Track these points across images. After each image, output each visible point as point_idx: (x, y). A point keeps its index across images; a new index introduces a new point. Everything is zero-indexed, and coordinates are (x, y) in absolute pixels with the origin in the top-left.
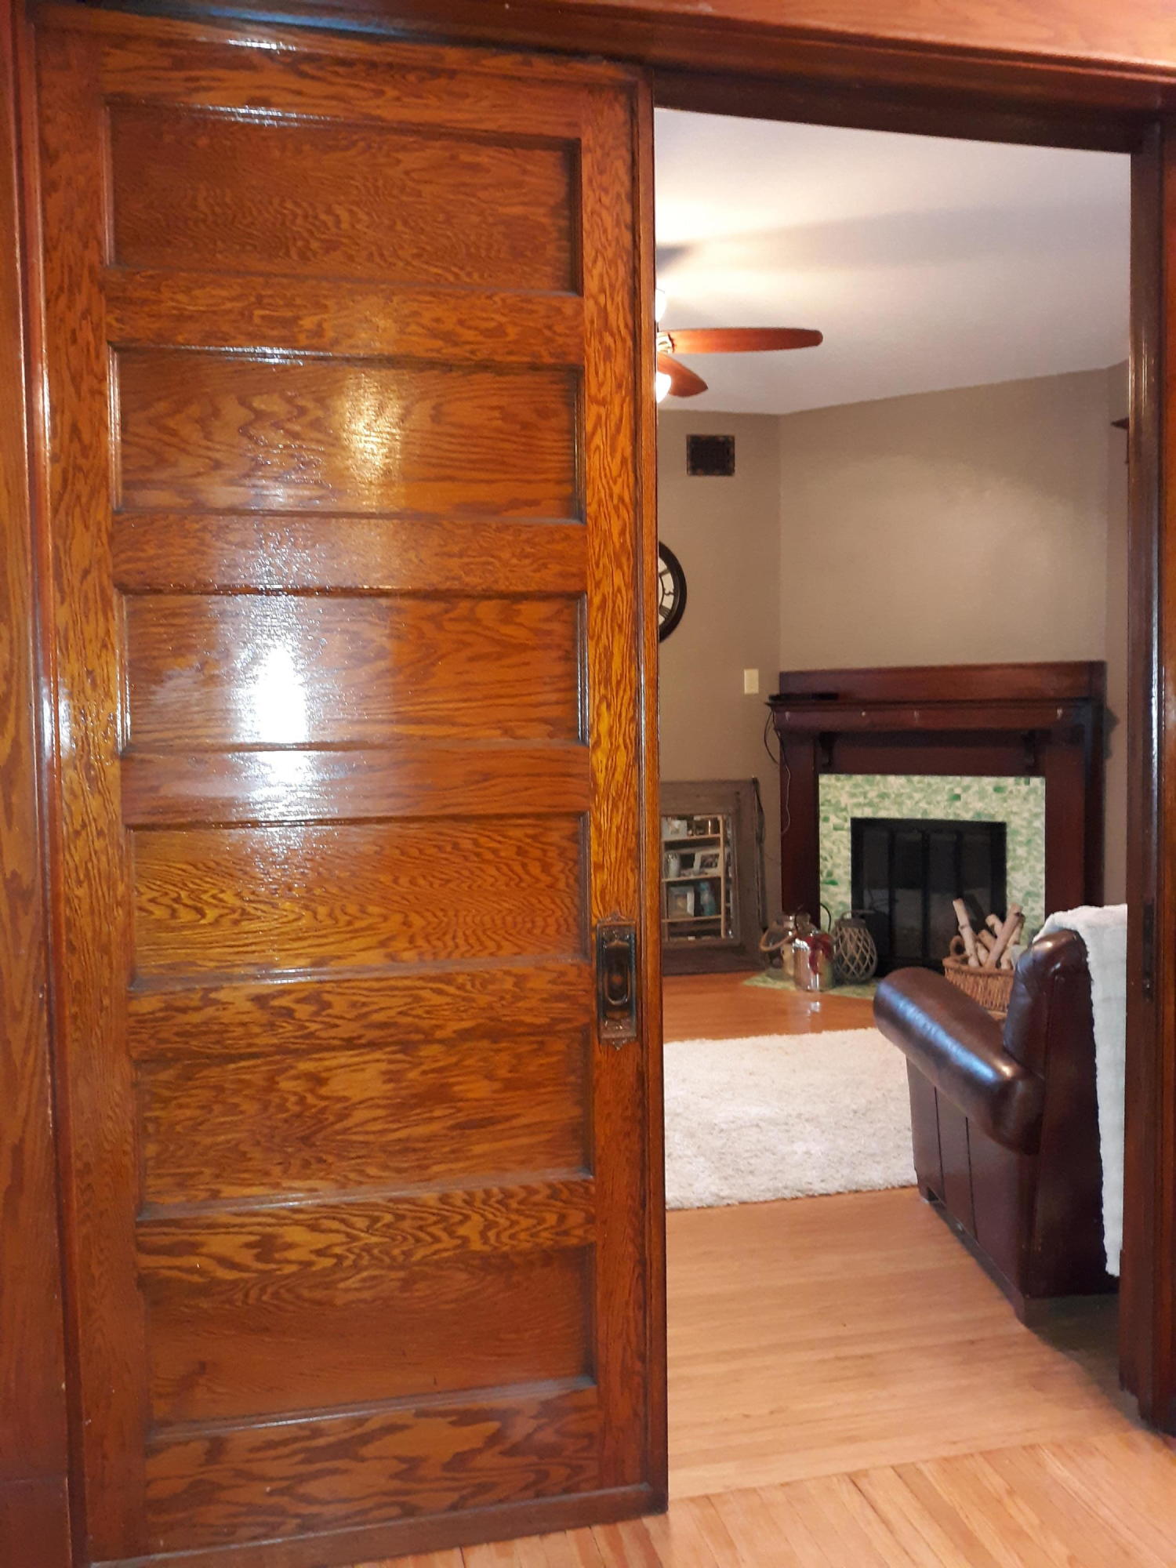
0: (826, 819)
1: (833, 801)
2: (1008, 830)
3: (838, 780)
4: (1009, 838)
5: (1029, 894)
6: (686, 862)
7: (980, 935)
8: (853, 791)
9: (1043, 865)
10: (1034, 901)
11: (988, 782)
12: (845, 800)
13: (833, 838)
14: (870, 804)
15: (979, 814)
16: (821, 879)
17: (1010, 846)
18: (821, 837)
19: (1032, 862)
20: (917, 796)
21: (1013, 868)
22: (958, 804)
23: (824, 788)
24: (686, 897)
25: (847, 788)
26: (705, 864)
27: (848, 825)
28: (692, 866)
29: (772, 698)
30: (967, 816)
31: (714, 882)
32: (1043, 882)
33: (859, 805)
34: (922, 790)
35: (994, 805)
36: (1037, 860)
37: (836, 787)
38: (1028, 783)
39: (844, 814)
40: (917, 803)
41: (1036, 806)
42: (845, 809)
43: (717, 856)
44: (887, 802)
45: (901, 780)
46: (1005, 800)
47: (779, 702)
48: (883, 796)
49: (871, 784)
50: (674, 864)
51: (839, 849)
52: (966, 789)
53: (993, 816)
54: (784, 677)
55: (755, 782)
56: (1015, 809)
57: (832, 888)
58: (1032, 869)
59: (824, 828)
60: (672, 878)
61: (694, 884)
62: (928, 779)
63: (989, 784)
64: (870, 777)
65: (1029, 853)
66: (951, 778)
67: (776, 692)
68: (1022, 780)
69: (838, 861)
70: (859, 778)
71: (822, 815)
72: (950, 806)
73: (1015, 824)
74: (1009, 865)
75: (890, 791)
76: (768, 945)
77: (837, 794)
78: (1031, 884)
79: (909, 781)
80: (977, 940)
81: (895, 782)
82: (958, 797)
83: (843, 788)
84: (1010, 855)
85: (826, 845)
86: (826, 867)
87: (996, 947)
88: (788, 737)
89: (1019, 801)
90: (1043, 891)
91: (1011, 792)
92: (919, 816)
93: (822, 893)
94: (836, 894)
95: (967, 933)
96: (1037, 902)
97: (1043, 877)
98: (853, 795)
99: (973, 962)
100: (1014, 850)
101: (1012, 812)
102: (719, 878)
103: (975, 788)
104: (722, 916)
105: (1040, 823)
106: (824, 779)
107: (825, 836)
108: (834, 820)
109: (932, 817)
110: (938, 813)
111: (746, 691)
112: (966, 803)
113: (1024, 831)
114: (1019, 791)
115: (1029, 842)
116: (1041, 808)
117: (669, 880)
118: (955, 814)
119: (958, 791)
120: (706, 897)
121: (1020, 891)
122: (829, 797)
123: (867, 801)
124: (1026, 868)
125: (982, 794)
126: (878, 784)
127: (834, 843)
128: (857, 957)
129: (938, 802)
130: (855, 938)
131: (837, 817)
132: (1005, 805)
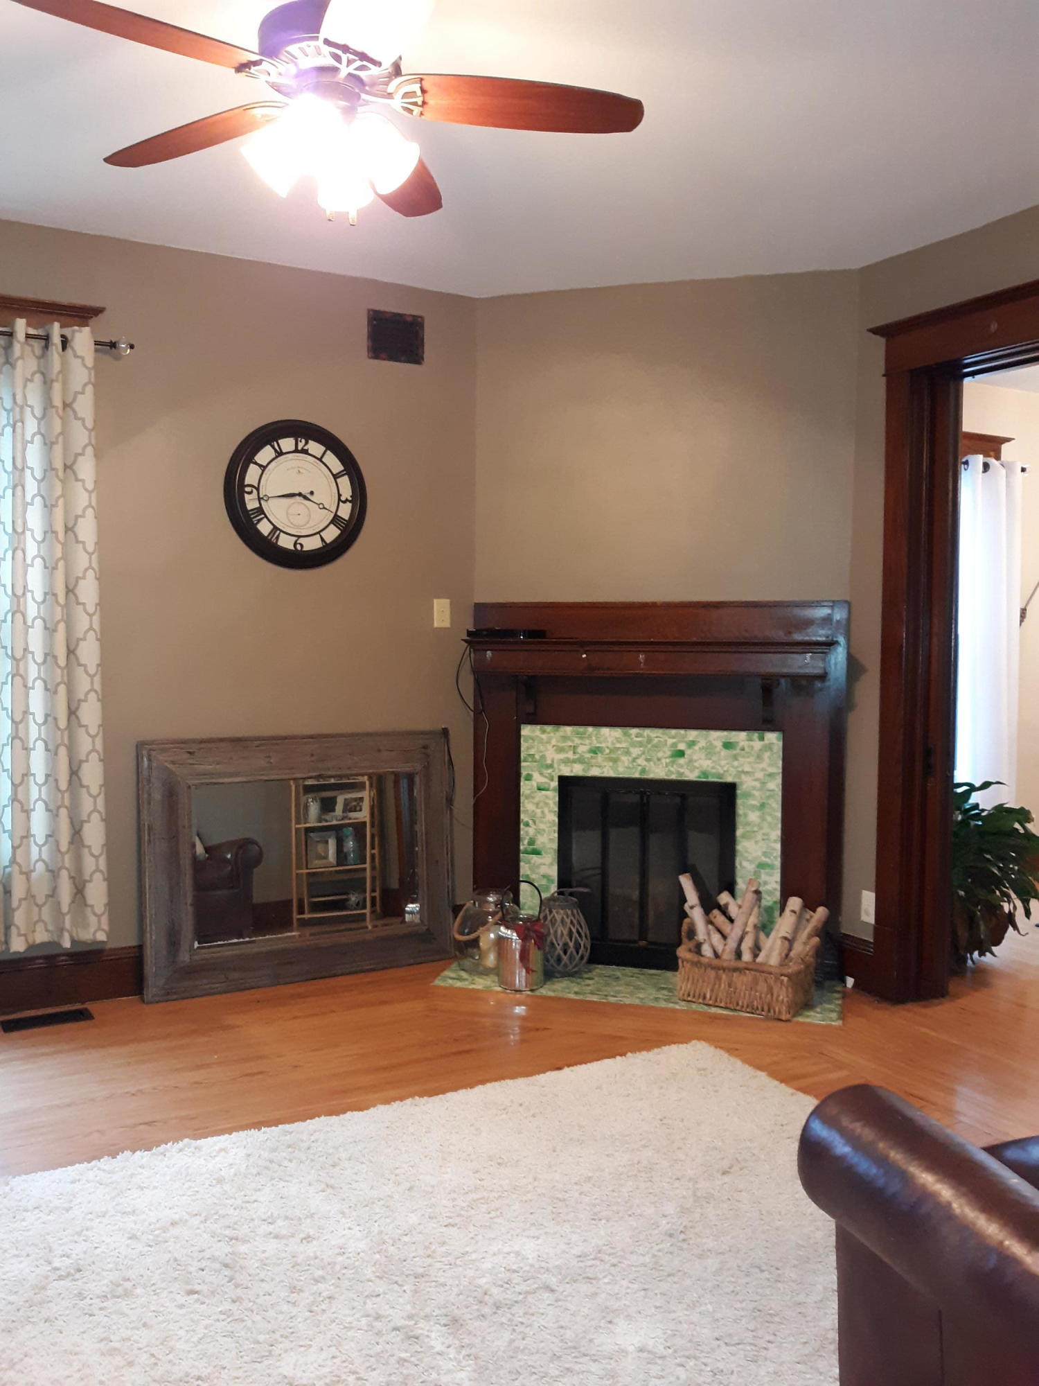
0: (529, 778)
1: (537, 757)
2: (739, 792)
3: (544, 732)
4: (739, 802)
5: (762, 866)
6: (327, 806)
7: (711, 916)
8: (561, 745)
9: (779, 832)
10: (768, 874)
11: (717, 737)
12: (551, 755)
13: (536, 800)
14: (581, 761)
15: (705, 774)
16: (522, 848)
17: (740, 810)
18: (522, 799)
19: (766, 830)
20: (635, 751)
21: (743, 836)
22: (682, 761)
23: (526, 741)
24: (327, 842)
25: (554, 742)
26: (350, 807)
27: (555, 784)
28: (333, 810)
29: (469, 633)
30: (692, 776)
31: (359, 828)
32: (779, 853)
33: (567, 762)
34: (641, 744)
35: (723, 763)
36: (771, 827)
37: (541, 740)
38: (762, 739)
39: (550, 771)
40: (634, 760)
41: (771, 765)
42: (551, 766)
43: (361, 799)
44: (600, 758)
45: (617, 733)
46: (735, 758)
47: (478, 638)
48: (595, 751)
49: (581, 736)
50: (314, 809)
51: (543, 812)
52: (692, 744)
53: (720, 776)
54: (480, 608)
55: (445, 732)
56: (747, 769)
57: (535, 858)
58: (766, 838)
59: (525, 787)
60: (312, 823)
61: (337, 829)
62: (648, 732)
63: (718, 738)
64: (581, 729)
65: (763, 819)
66: (673, 732)
67: (472, 629)
68: (756, 735)
69: (542, 826)
70: (568, 730)
71: (524, 773)
72: (673, 762)
73: (746, 785)
74: (739, 832)
75: (603, 745)
76: (462, 934)
77: (542, 748)
78: (765, 854)
79: (625, 734)
80: (710, 922)
81: (610, 735)
82: (681, 754)
83: (548, 742)
84: (740, 821)
85: (527, 807)
86: (527, 833)
87: (734, 932)
88: (485, 681)
89: (751, 759)
90: (778, 863)
91: (743, 749)
92: (637, 775)
93: (522, 864)
94: (538, 867)
95: (696, 914)
96: (771, 875)
97: (778, 846)
98: (560, 750)
99: (707, 951)
100: (746, 815)
101: (743, 772)
102: (365, 823)
103: (702, 743)
104: (367, 866)
105: (776, 785)
106: (526, 731)
107: (527, 797)
108: (538, 778)
109: (651, 776)
110: (659, 771)
111: (436, 625)
112: (691, 761)
113: (756, 793)
114: (752, 747)
115: (763, 805)
116: (777, 768)
117: (308, 825)
118: (678, 772)
119: (682, 746)
120: (350, 844)
121: (751, 862)
122: (532, 752)
123: (577, 756)
124: (759, 837)
125: (709, 751)
126: (590, 737)
127: (537, 805)
128: (571, 944)
129: (659, 759)
130: (568, 921)
131: (541, 774)
132: (736, 763)
